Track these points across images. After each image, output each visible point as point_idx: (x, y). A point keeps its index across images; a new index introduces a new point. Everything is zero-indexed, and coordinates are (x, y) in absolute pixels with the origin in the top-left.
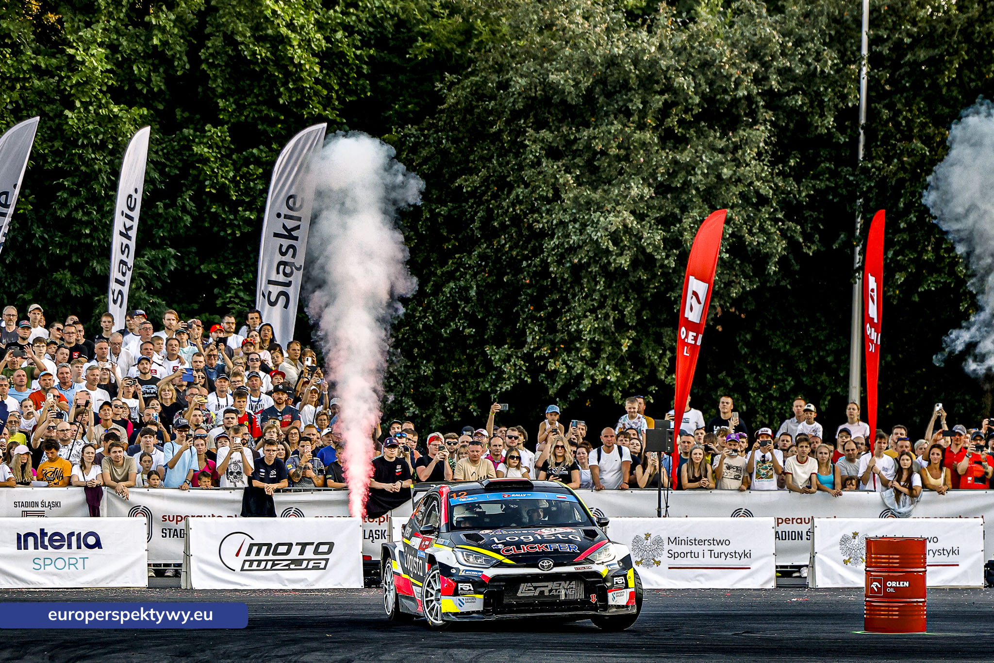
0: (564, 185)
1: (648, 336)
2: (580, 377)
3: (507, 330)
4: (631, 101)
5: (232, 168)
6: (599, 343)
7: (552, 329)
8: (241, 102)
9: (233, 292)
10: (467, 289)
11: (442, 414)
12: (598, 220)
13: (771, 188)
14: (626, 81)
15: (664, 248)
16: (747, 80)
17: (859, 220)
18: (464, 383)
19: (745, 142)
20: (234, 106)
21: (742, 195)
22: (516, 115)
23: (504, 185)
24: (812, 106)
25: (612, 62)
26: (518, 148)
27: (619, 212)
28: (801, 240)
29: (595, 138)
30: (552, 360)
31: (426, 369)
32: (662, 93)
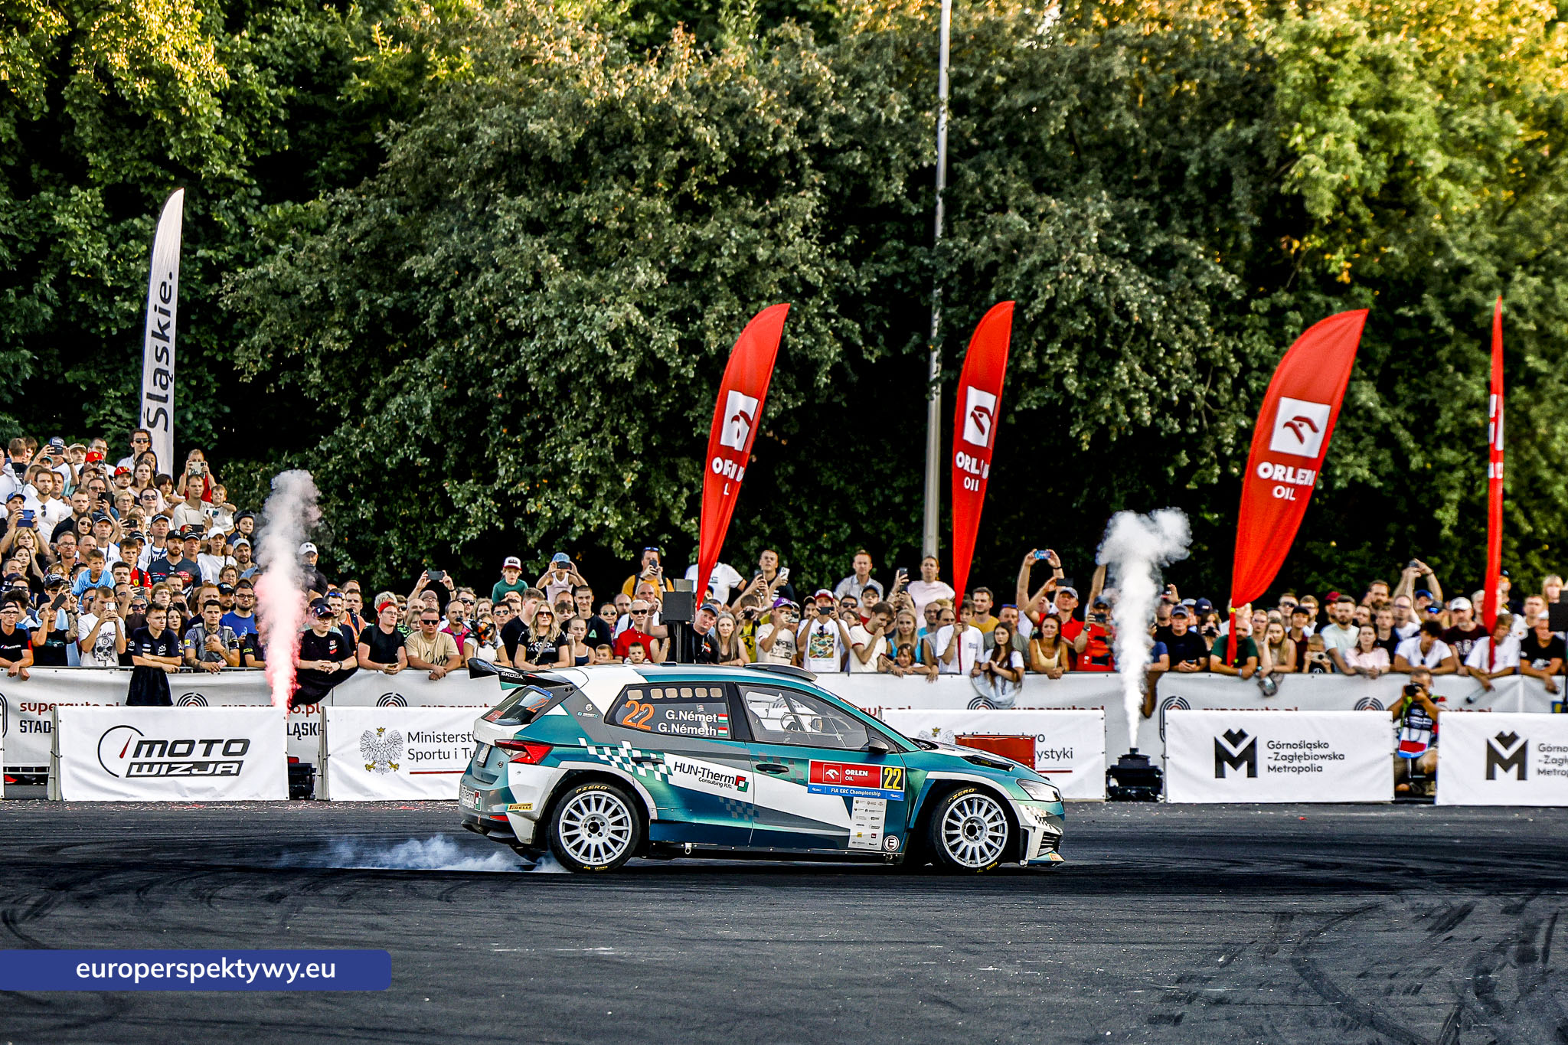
0: (548, 268)
1: (658, 467)
2: (569, 522)
3: (471, 460)
4: (637, 158)
5: (106, 244)
6: (593, 477)
7: (532, 458)
8: (118, 157)
9: (108, 407)
10: (419, 405)
11: (387, 570)
12: (593, 315)
13: (820, 273)
14: (629, 132)
15: (680, 352)
16: (789, 132)
17: (936, 316)
18: (415, 530)
19: (788, 213)
20: (108, 162)
21: (783, 283)
22: (484, 175)
23: (467, 268)
24: (874, 166)
25: (611, 107)
26: (486, 221)
27: (620, 305)
28: (860, 343)
29: (588, 207)
30: (532, 500)
31: (365, 511)
32: (676, 148)
